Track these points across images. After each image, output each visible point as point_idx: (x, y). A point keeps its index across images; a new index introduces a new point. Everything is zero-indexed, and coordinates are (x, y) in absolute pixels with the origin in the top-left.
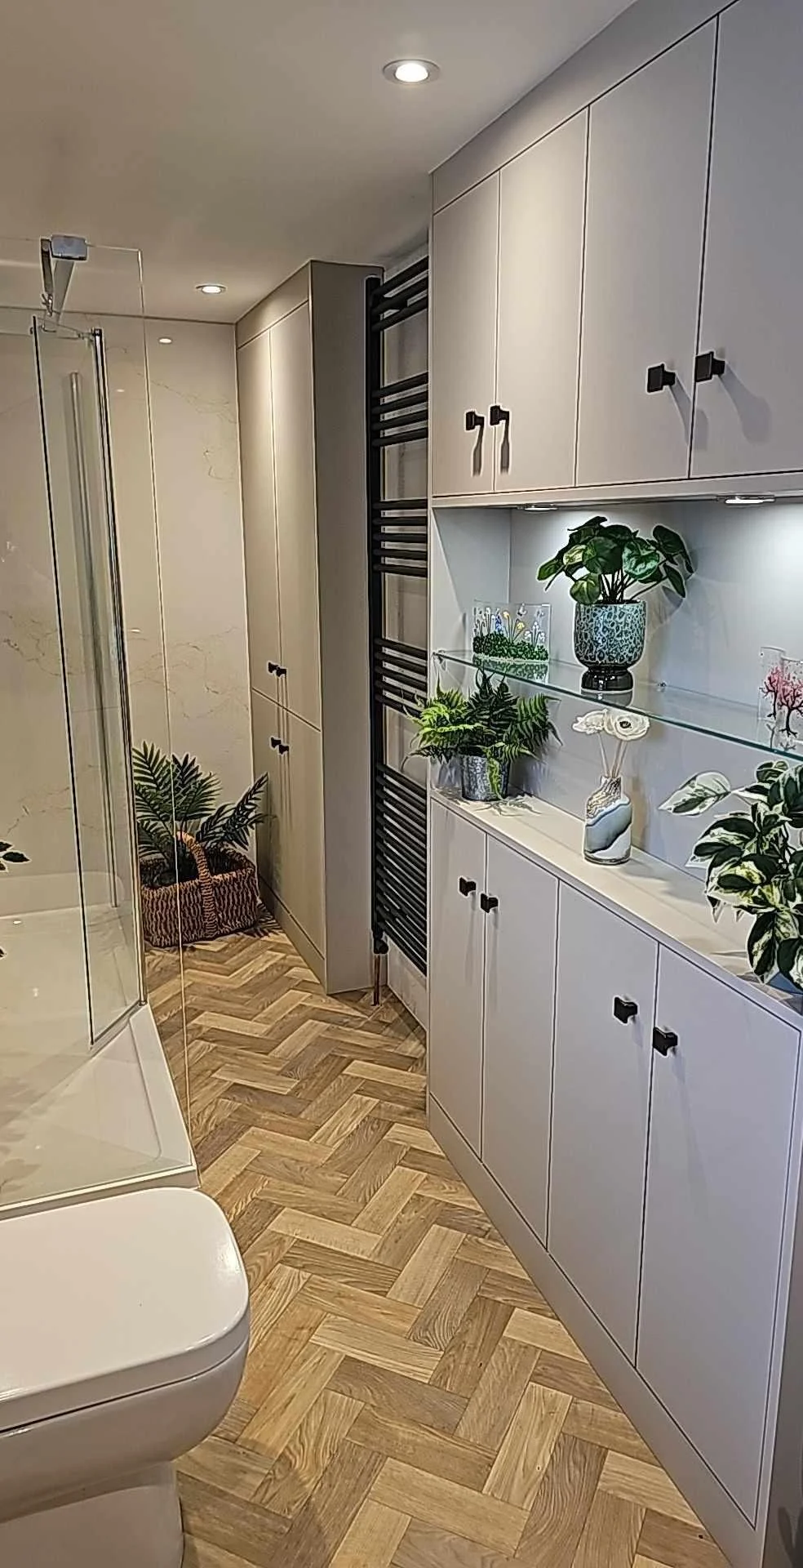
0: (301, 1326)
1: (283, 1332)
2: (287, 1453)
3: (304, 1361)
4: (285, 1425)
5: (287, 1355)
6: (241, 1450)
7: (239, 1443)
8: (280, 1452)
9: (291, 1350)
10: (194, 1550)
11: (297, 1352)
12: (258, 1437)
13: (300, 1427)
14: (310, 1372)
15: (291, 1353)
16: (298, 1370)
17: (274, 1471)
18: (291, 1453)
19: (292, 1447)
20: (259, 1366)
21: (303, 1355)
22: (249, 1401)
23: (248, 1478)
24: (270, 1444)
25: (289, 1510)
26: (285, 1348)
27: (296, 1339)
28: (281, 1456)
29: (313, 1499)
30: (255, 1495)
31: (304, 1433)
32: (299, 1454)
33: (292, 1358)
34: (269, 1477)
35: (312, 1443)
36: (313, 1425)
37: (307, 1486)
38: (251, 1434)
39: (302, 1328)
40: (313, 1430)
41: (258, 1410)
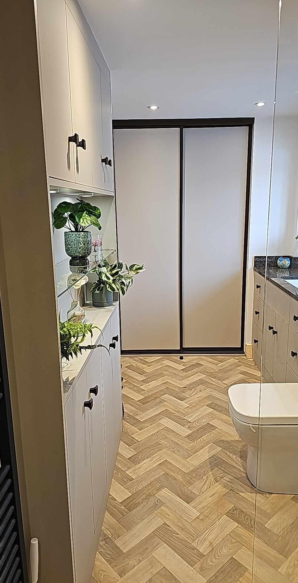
0: (202, 521)
1: (209, 520)
2: (215, 482)
3: (204, 507)
4: (215, 490)
5: (209, 511)
6: (229, 487)
7: (230, 489)
8: (217, 483)
9: (208, 512)
10: (243, 469)
11: (206, 511)
12: (223, 489)
13: (210, 487)
14: (202, 503)
15: (208, 511)
16: (207, 505)
17: (220, 479)
18: (214, 482)
19: (214, 483)
20: (220, 510)
21: (203, 509)
22: (225, 500)
23: (228, 480)
24: (220, 486)
25: (217, 470)
26: (210, 514)
27: (205, 516)
28: (217, 482)
29: (210, 470)
30: (226, 475)
31: (209, 486)
32: (212, 481)
33: (208, 509)
34: (222, 478)
35: (207, 483)
36: (206, 487)
37: (211, 473)
38: (226, 490)
39: (201, 520)
40: (206, 485)
41: (223, 496)
